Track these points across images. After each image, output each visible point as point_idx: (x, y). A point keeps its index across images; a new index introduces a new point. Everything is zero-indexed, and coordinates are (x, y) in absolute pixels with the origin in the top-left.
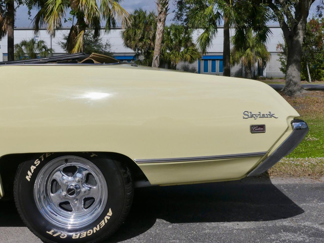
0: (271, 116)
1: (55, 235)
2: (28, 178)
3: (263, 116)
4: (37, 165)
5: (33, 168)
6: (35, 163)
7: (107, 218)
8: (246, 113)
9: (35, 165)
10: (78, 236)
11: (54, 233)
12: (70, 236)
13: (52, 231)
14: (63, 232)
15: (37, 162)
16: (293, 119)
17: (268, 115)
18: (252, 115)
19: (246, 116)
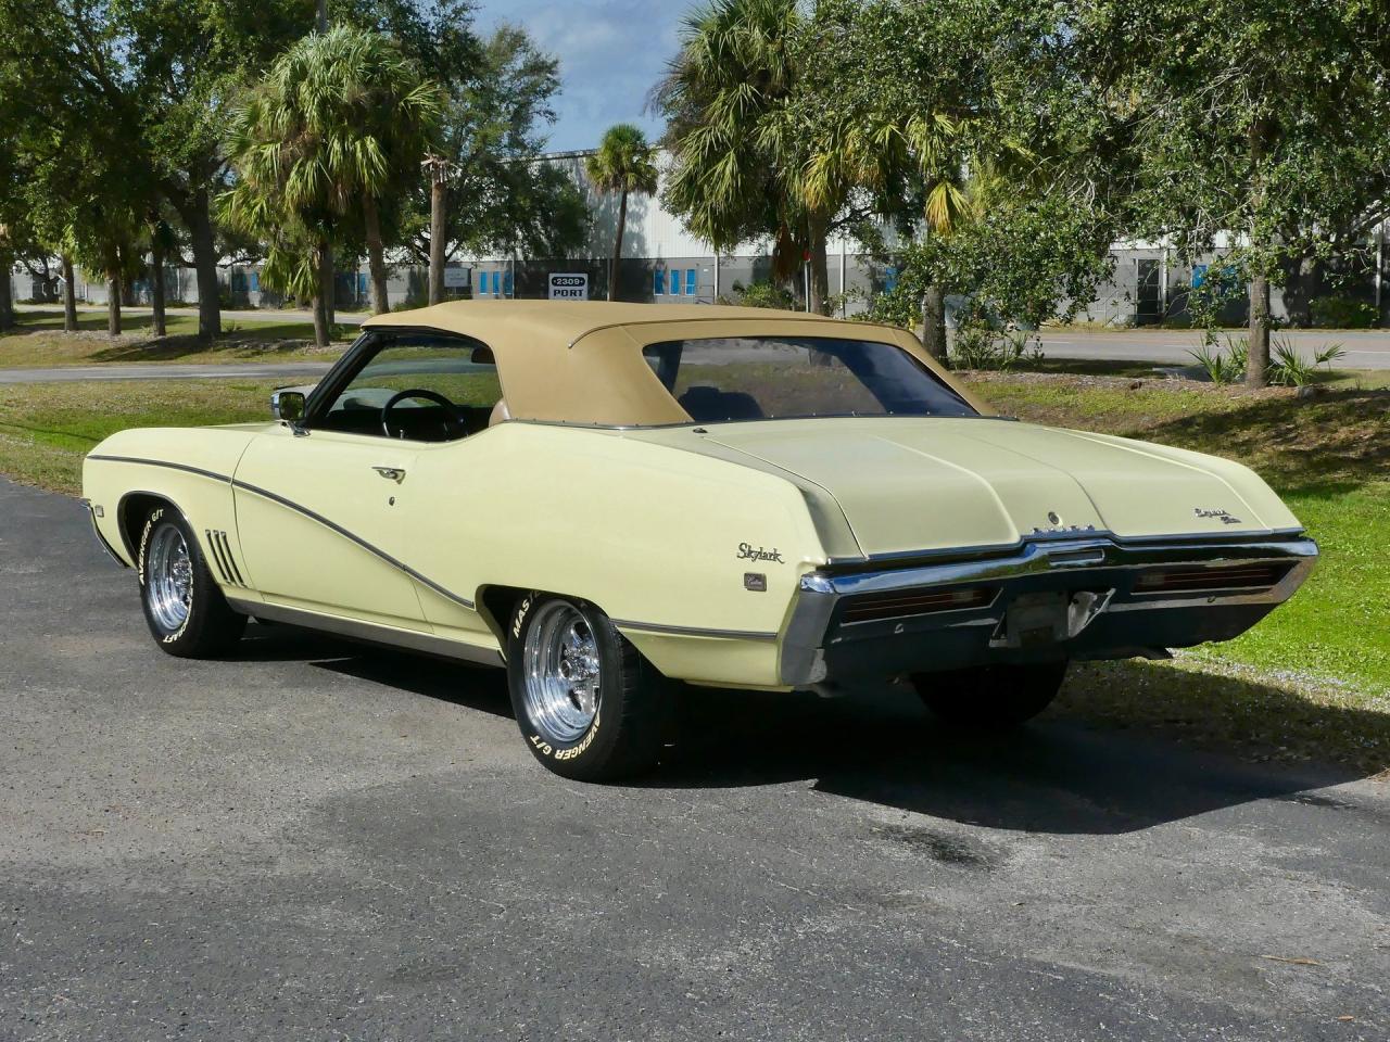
0: (775, 556)
1: (539, 746)
2: (516, 631)
3: (764, 556)
4: (526, 610)
5: (522, 614)
6: (523, 607)
7: (594, 729)
8: (744, 547)
9: (523, 609)
10: (562, 755)
11: (539, 742)
12: (554, 752)
13: (537, 738)
14: (548, 743)
15: (526, 605)
16: (813, 569)
17: (771, 555)
18: (750, 552)
19: (742, 554)
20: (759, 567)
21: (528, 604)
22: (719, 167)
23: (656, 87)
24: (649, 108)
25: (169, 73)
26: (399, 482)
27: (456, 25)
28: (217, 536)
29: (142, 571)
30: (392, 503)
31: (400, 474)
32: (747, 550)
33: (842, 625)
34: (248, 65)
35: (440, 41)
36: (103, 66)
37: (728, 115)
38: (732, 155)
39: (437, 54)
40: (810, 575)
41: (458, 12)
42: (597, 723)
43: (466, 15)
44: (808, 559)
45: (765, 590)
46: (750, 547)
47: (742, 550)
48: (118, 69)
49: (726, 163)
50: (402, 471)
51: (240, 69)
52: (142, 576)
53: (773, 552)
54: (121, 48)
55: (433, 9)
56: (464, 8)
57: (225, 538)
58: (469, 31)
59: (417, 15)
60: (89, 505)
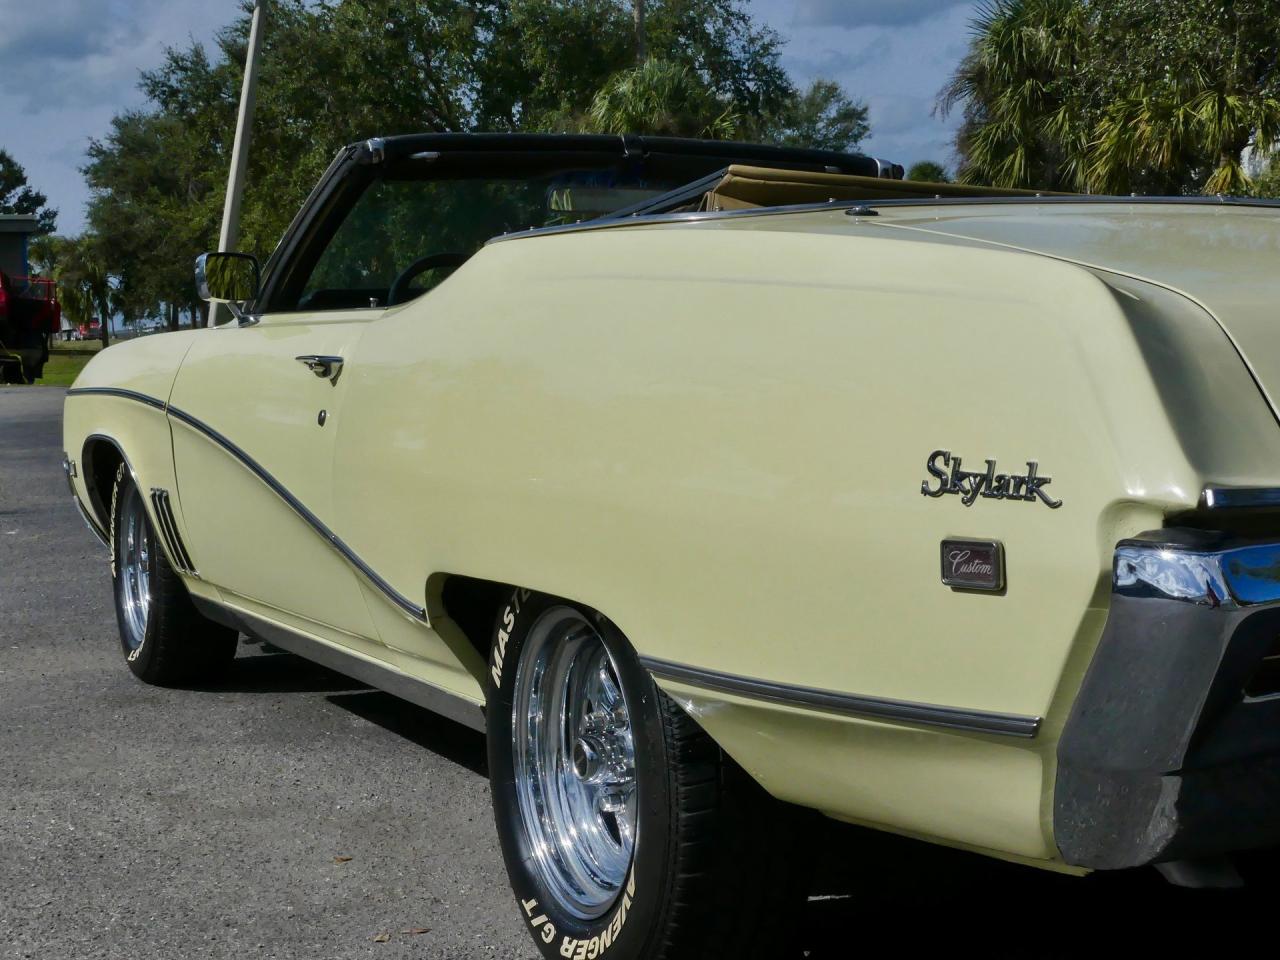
0: (1031, 486)
1: (534, 922)
2: (496, 672)
3: (995, 486)
4: (510, 629)
5: (503, 637)
6: (506, 621)
7: (626, 902)
8: (939, 463)
9: (505, 627)
10: (571, 948)
11: (536, 912)
12: (558, 941)
13: (533, 903)
14: (552, 920)
15: (509, 618)
16: (1154, 523)
17: (1020, 481)
18: (959, 476)
19: (935, 484)
20: (984, 520)
21: (511, 616)
22: (1008, 162)
23: (946, 88)
24: (939, 110)
25: (510, 116)
26: (334, 382)
27: (765, 61)
28: (160, 497)
29: (113, 558)
30: (321, 421)
31: (335, 366)
32: (948, 471)
33: (1248, 700)
34: (570, 99)
35: (751, 76)
36: (452, 112)
37: (1014, 110)
38: (1020, 151)
39: (748, 89)
40: (1145, 543)
41: (765, 48)
42: (631, 889)
43: (774, 50)
44: (1138, 492)
45: (1001, 590)
46: (957, 462)
47: (937, 473)
48: (465, 114)
49: (1015, 158)
50: (340, 360)
51: (565, 105)
52: (113, 565)
53: (1024, 473)
54: (466, 97)
55: (743, 47)
56: (772, 44)
57: (167, 499)
58: (777, 65)
59: (727, 53)
60: (67, 461)
